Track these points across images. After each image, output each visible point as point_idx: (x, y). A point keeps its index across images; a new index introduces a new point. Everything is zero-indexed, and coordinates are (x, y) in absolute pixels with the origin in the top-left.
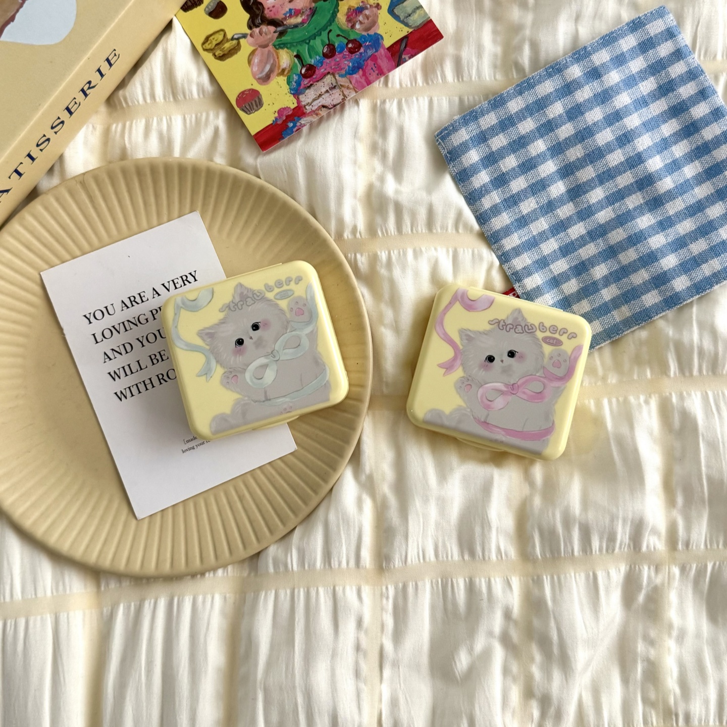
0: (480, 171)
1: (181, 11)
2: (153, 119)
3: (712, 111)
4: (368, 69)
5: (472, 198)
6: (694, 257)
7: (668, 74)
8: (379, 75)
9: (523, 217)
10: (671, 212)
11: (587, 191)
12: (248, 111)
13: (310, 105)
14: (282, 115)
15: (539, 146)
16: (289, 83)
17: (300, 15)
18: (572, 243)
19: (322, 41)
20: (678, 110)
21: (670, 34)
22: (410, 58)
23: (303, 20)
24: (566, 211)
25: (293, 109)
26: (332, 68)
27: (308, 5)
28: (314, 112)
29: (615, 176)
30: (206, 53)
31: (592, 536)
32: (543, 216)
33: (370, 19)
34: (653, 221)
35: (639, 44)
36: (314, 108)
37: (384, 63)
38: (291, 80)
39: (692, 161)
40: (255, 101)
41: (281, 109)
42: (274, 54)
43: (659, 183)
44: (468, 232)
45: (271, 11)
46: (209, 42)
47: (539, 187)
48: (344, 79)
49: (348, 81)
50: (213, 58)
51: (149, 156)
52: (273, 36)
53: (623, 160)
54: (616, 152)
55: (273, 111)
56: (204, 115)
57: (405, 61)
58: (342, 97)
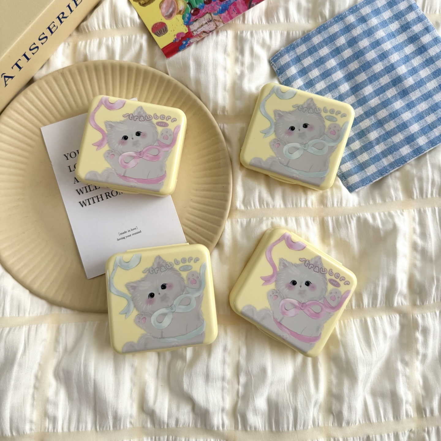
2: (104, 38)
3: (433, 39)
4: (231, 11)
6: (429, 125)
7: (406, 19)
8: (238, 14)
10: (414, 98)
12: (159, 35)
13: (196, 31)
14: (179, 37)
16: (183, 18)
20: (413, 39)
22: (256, 4)
25: (186, 34)
26: (210, 10)
28: (198, 35)
30: (135, 2)
34: (403, 104)
36: (198, 33)
37: (240, 7)
38: (185, 17)
39: (424, 68)
40: (163, 29)
41: (178, 33)
42: (175, 2)
43: (405, 81)
48: (217, 16)
49: (219, 17)
50: (139, 5)
53: (382, 68)
54: (378, 64)
55: (173, 34)
56: (134, 37)
57: (253, 6)
58: (216, 27)
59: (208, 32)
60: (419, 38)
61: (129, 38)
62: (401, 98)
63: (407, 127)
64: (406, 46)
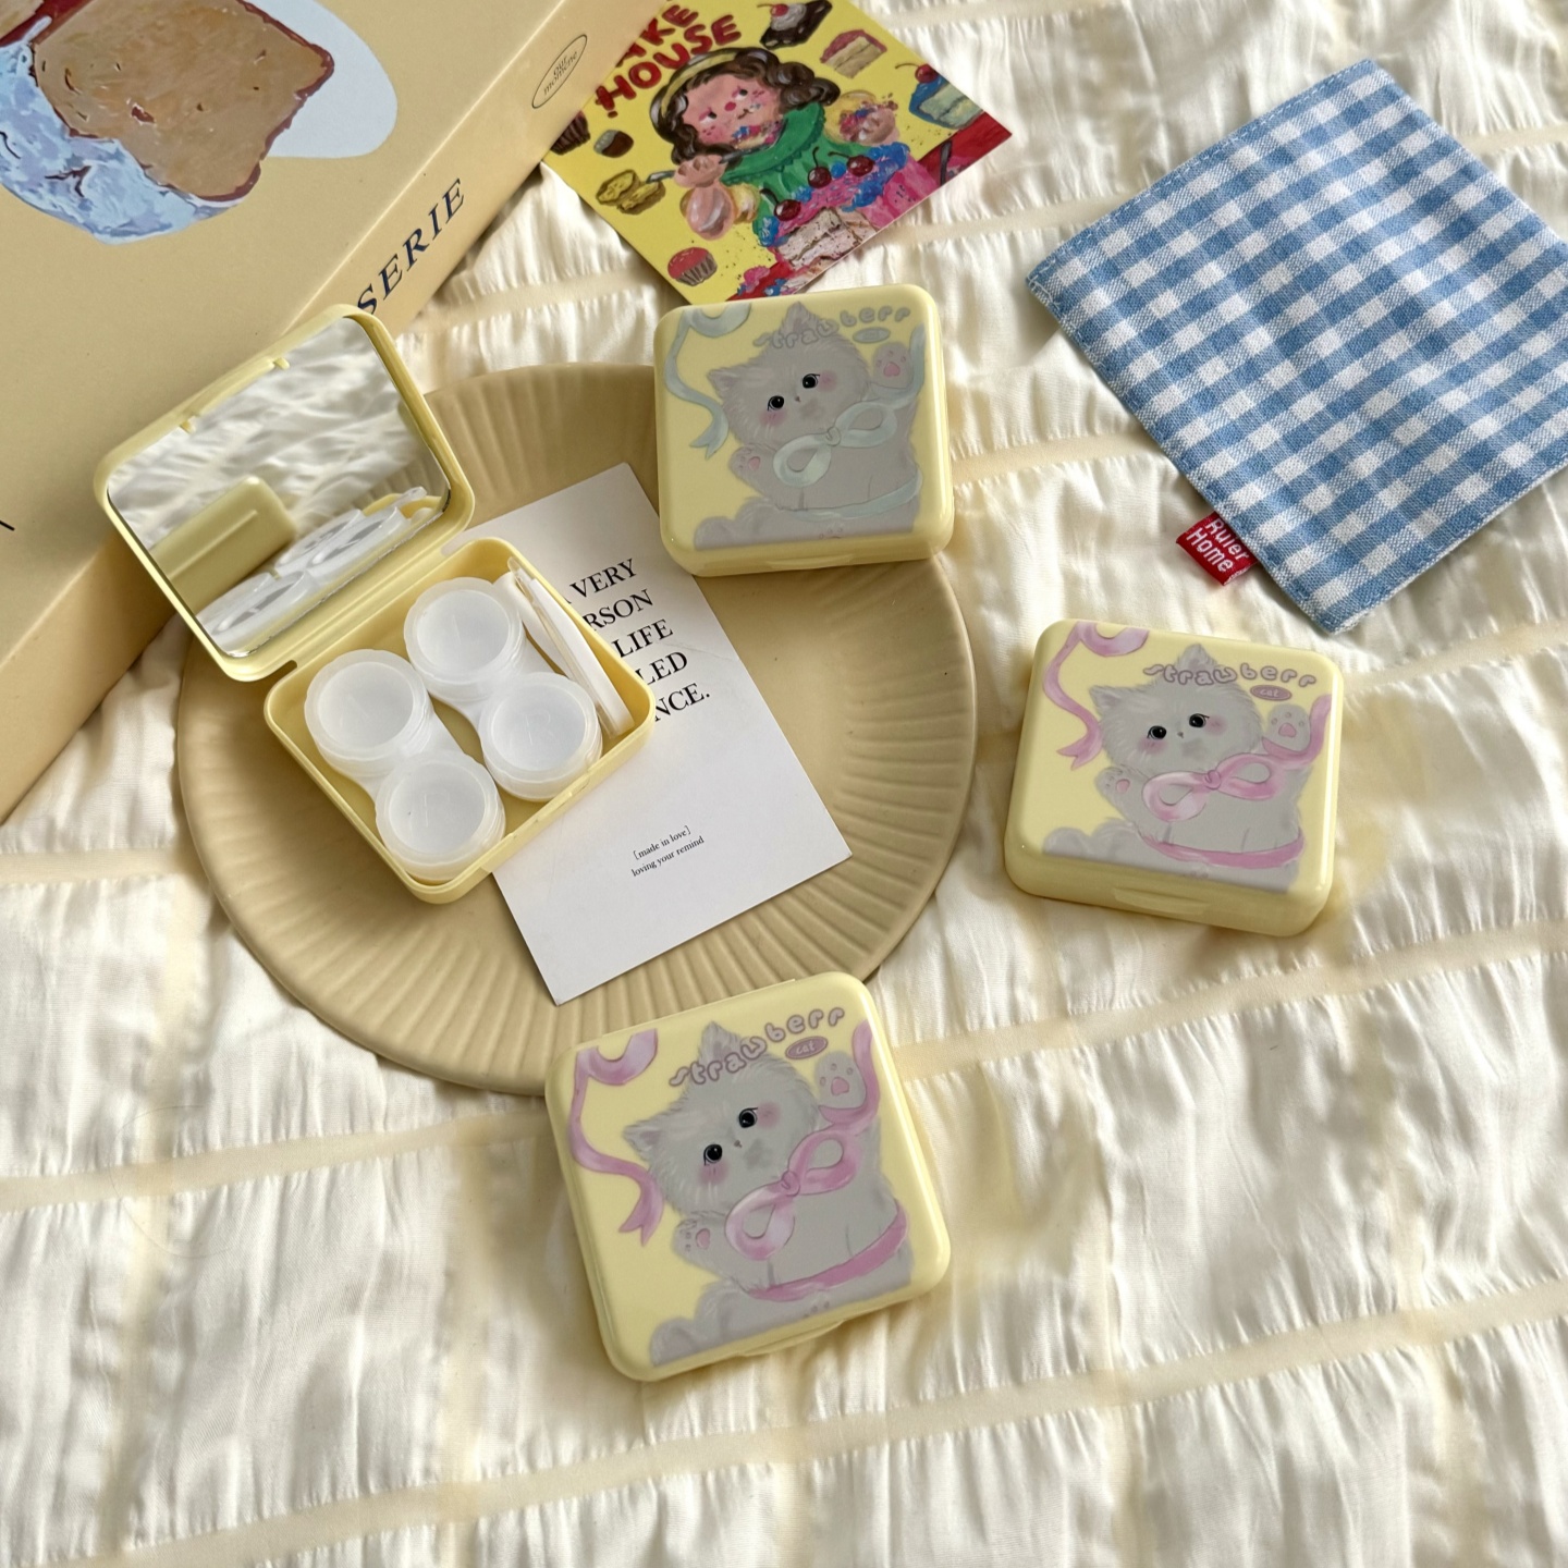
0: (1117, 321)
1: (553, 155)
2: (525, 311)
4: (892, 196)
5: (1109, 369)
6: (1526, 414)
7: (1401, 152)
8: (913, 201)
9: (1207, 389)
10: (1465, 357)
11: (1312, 337)
12: (693, 280)
13: (800, 258)
14: (753, 279)
15: (1213, 273)
16: (757, 230)
17: (760, 134)
18: (1304, 427)
19: (805, 165)
21: (1388, 96)
22: (961, 170)
23: (767, 140)
24: (1281, 375)
26: (829, 199)
27: (772, 118)
28: (805, 269)
29: (1355, 308)
30: (605, 207)
31: (1465, 893)
32: (1242, 387)
33: (882, 125)
35: (1343, 113)
36: (807, 263)
37: (917, 183)
38: (760, 226)
39: (1477, 276)
40: (703, 266)
41: (749, 270)
42: (726, 193)
44: (1113, 431)
45: (709, 134)
46: (608, 191)
47: (1226, 338)
48: (853, 214)
49: (859, 215)
50: (619, 212)
51: (523, 365)
52: (718, 168)
53: (1361, 279)
54: (1346, 269)
55: (736, 274)
56: (615, 298)
57: (953, 175)
58: (854, 240)
59: (835, 256)
60: (1448, 197)
61: (600, 302)
62: (1427, 358)
63: (1464, 427)
64: (1415, 221)
